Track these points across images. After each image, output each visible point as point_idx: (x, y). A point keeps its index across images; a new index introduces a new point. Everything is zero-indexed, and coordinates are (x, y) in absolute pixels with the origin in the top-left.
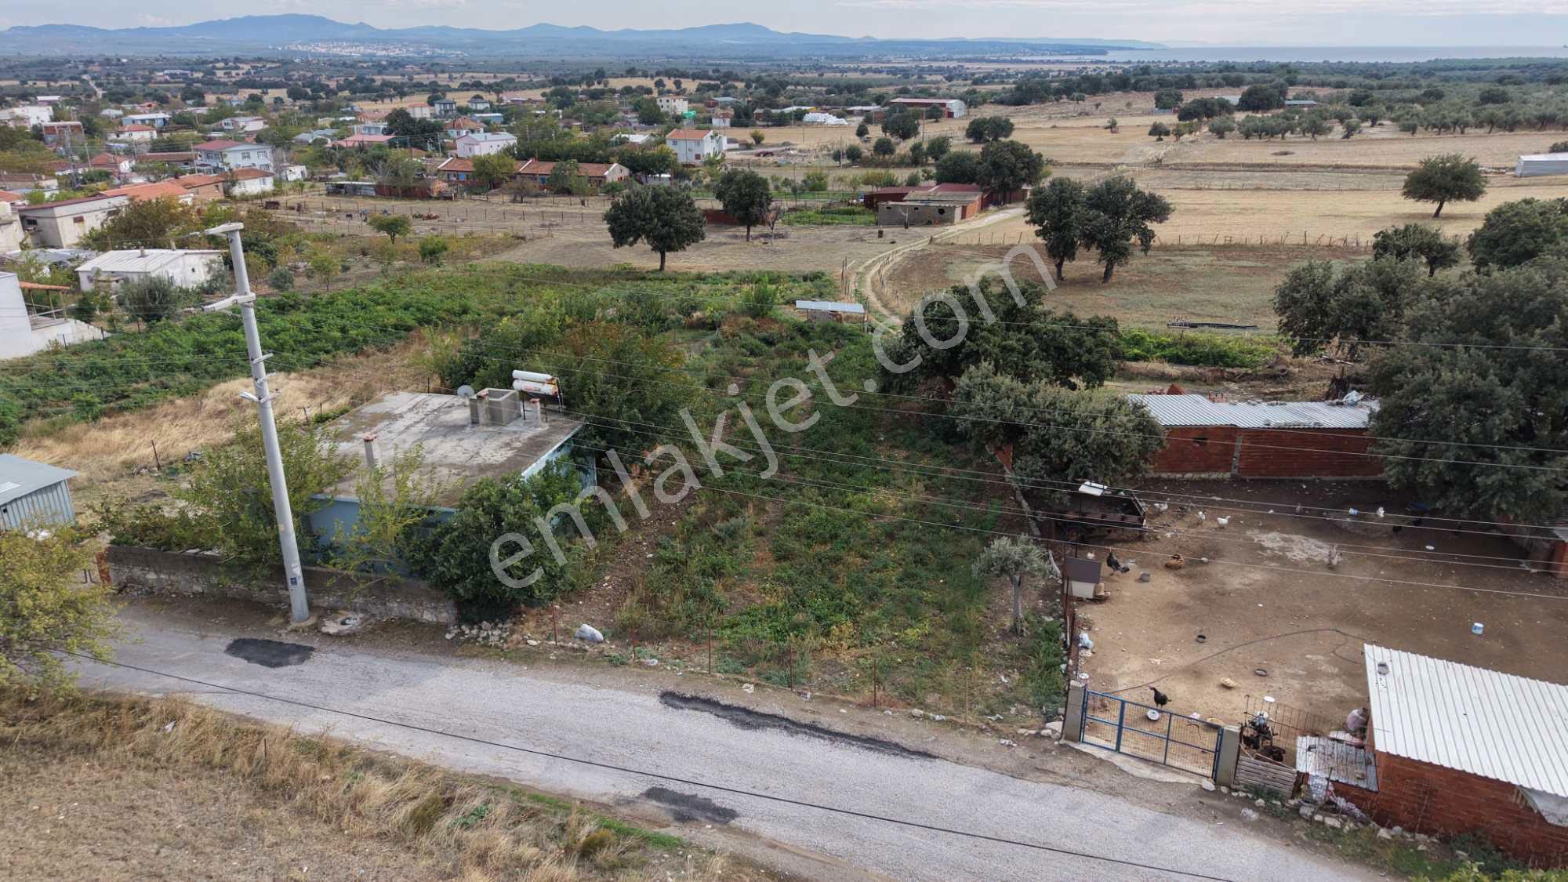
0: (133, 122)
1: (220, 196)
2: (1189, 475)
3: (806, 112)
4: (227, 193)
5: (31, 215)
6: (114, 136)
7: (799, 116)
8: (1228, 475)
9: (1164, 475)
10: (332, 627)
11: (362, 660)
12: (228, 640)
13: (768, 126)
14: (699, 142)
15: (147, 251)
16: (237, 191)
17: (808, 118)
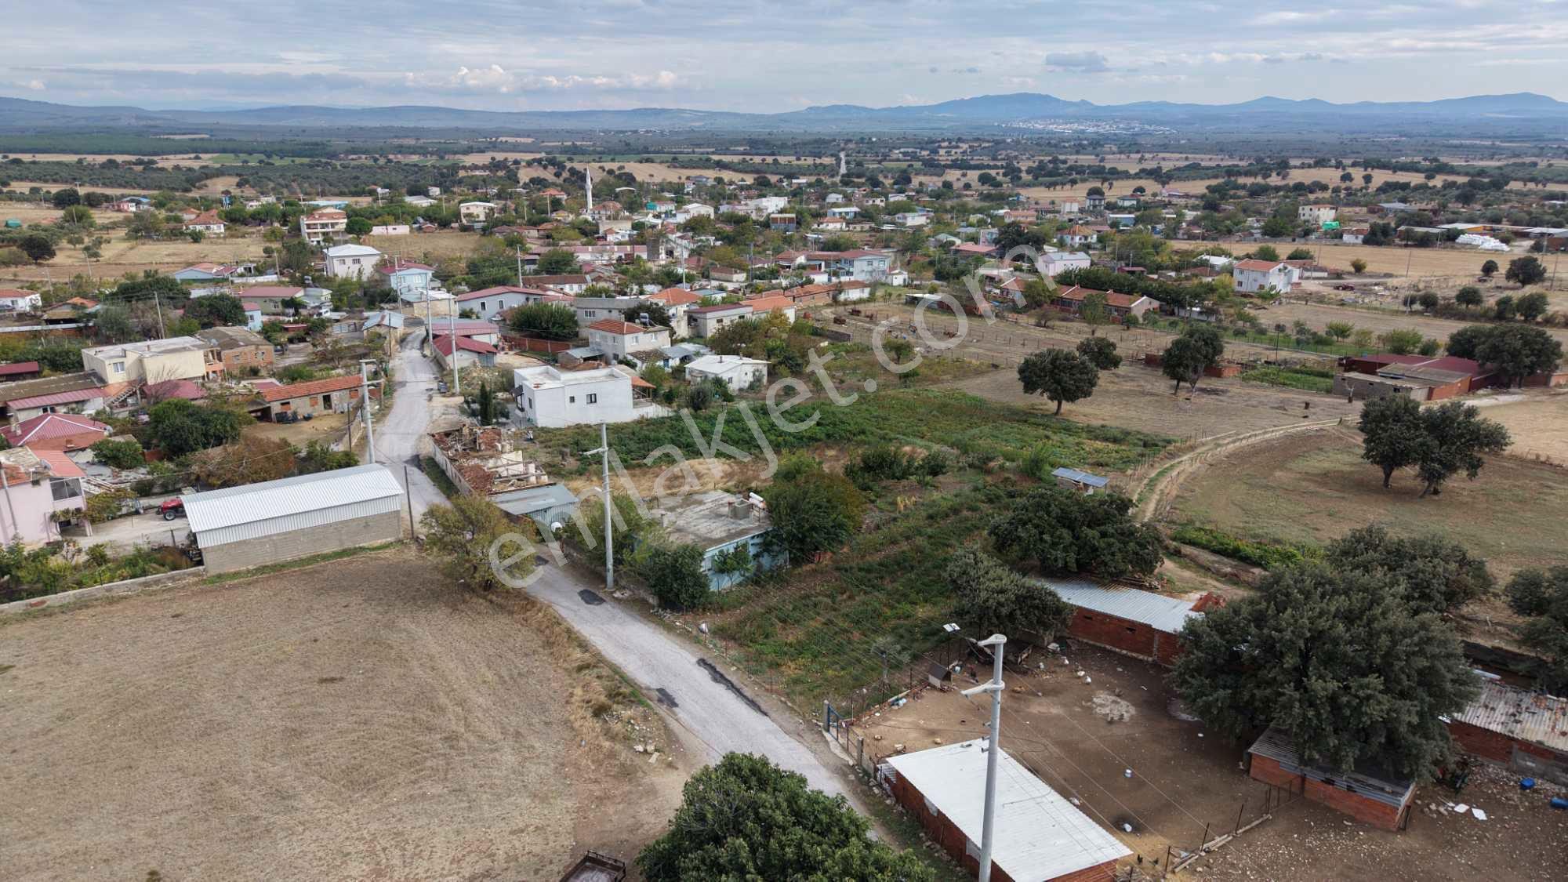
0: (834, 214)
1: (829, 300)
2: (1124, 652)
3: (1462, 232)
4: (835, 299)
5: (695, 316)
6: (816, 226)
7: (1451, 237)
8: (1150, 659)
9: (1108, 647)
10: (617, 595)
11: (619, 614)
12: (582, 589)
13: (1406, 246)
14: (1265, 274)
15: (724, 357)
16: (842, 297)
17: (1462, 239)
